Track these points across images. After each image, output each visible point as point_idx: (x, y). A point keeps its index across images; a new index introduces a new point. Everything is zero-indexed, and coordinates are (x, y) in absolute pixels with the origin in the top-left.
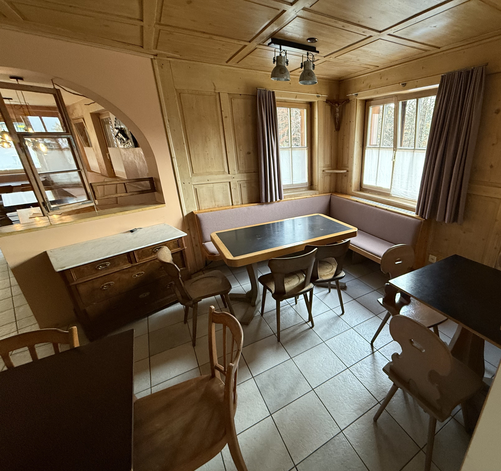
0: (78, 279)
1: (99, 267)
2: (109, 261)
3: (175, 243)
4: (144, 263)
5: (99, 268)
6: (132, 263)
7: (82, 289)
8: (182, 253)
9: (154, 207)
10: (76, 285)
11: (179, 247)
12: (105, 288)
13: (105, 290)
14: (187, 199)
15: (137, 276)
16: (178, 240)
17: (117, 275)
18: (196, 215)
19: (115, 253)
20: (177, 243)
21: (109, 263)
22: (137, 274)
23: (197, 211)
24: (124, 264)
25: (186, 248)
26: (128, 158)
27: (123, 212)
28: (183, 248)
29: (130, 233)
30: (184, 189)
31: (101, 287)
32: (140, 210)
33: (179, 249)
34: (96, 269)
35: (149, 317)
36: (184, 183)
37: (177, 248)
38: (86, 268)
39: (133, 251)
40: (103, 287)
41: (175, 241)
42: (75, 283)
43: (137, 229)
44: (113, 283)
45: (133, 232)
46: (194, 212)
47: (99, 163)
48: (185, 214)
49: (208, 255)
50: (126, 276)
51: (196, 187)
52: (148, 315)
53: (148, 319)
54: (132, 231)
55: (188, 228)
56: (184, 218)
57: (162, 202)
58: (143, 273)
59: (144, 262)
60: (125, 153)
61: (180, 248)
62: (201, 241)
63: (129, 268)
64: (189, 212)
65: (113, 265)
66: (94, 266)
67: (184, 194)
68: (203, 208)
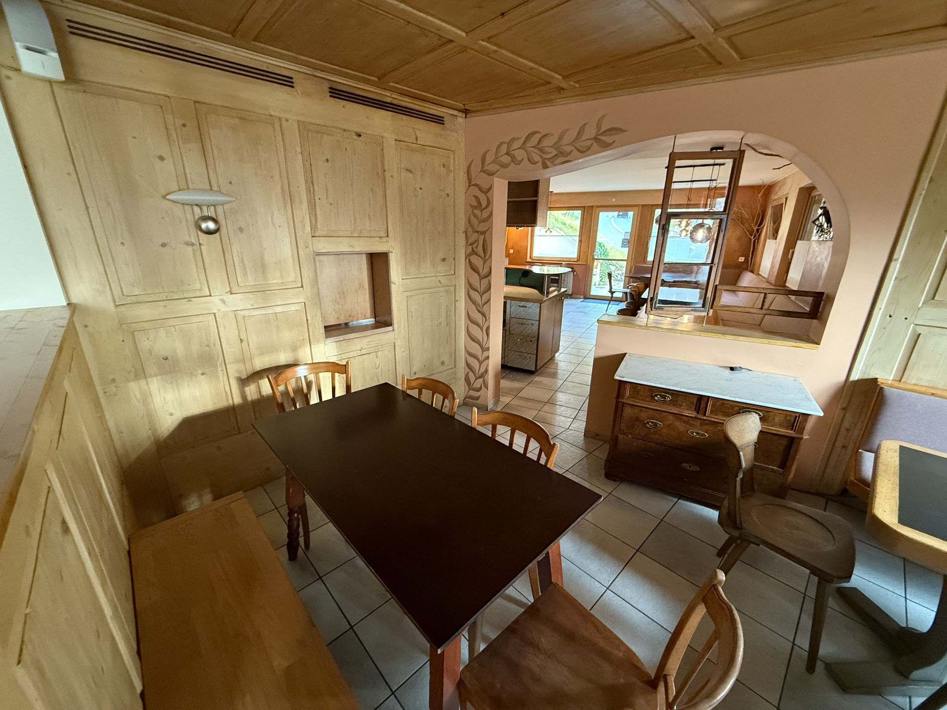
0: (630, 398)
1: (656, 396)
2: (672, 395)
3: (788, 418)
4: (715, 422)
5: (656, 398)
6: (698, 413)
7: (628, 412)
8: (792, 443)
9: (794, 344)
10: (624, 403)
11: (792, 429)
12: (650, 426)
13: (648, 427)
14: (880, 349)
15: (695, 434)
16: (796, 416)
17: (671, 417)
18: (881, 388)
19: (684, 388)
20: (792, 421)
21: (670, 397)
22: (697, 431)
23: (890, 382)
24: (687, 409)
25: (806, 437)
26: (817, 257)
27: (736, 337)
28: (800, 436)
29: (729, 371)
30: (882, 328)
31: (646, 422)
32: (766, 341)
33: (790, 433)
34: (652, 396)
35: (680, 501)
36: (890, 316)
37: (787, 428)
38: (643, 390)
39: (709, 397)
40: (648, 423)
41: (790, 415)
42: (625, 401)
43: (743, 369)
44: (661, 425)
45: (733, 371)
46: (879, 380)
47: (773, 263)
48: (855, 377)
49: (852, 478)
50: (681, 426)
51: (920, 330)
52: (681, 497)
53: (676, 502)
54: (732, 369)
55: (844, 406)
56: (848, 383)
57: (816, 340)
58: (706, 436)
59: (716, 420)
60: (817, 249)
61: (792, 432)
62: (858, 444)
63: (690, 417)
64: (866, 377)
65: (674, 403)
66: (653, 391)
67: (878, 336)
68: (913, 382)
